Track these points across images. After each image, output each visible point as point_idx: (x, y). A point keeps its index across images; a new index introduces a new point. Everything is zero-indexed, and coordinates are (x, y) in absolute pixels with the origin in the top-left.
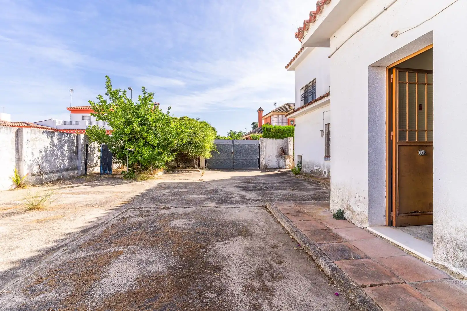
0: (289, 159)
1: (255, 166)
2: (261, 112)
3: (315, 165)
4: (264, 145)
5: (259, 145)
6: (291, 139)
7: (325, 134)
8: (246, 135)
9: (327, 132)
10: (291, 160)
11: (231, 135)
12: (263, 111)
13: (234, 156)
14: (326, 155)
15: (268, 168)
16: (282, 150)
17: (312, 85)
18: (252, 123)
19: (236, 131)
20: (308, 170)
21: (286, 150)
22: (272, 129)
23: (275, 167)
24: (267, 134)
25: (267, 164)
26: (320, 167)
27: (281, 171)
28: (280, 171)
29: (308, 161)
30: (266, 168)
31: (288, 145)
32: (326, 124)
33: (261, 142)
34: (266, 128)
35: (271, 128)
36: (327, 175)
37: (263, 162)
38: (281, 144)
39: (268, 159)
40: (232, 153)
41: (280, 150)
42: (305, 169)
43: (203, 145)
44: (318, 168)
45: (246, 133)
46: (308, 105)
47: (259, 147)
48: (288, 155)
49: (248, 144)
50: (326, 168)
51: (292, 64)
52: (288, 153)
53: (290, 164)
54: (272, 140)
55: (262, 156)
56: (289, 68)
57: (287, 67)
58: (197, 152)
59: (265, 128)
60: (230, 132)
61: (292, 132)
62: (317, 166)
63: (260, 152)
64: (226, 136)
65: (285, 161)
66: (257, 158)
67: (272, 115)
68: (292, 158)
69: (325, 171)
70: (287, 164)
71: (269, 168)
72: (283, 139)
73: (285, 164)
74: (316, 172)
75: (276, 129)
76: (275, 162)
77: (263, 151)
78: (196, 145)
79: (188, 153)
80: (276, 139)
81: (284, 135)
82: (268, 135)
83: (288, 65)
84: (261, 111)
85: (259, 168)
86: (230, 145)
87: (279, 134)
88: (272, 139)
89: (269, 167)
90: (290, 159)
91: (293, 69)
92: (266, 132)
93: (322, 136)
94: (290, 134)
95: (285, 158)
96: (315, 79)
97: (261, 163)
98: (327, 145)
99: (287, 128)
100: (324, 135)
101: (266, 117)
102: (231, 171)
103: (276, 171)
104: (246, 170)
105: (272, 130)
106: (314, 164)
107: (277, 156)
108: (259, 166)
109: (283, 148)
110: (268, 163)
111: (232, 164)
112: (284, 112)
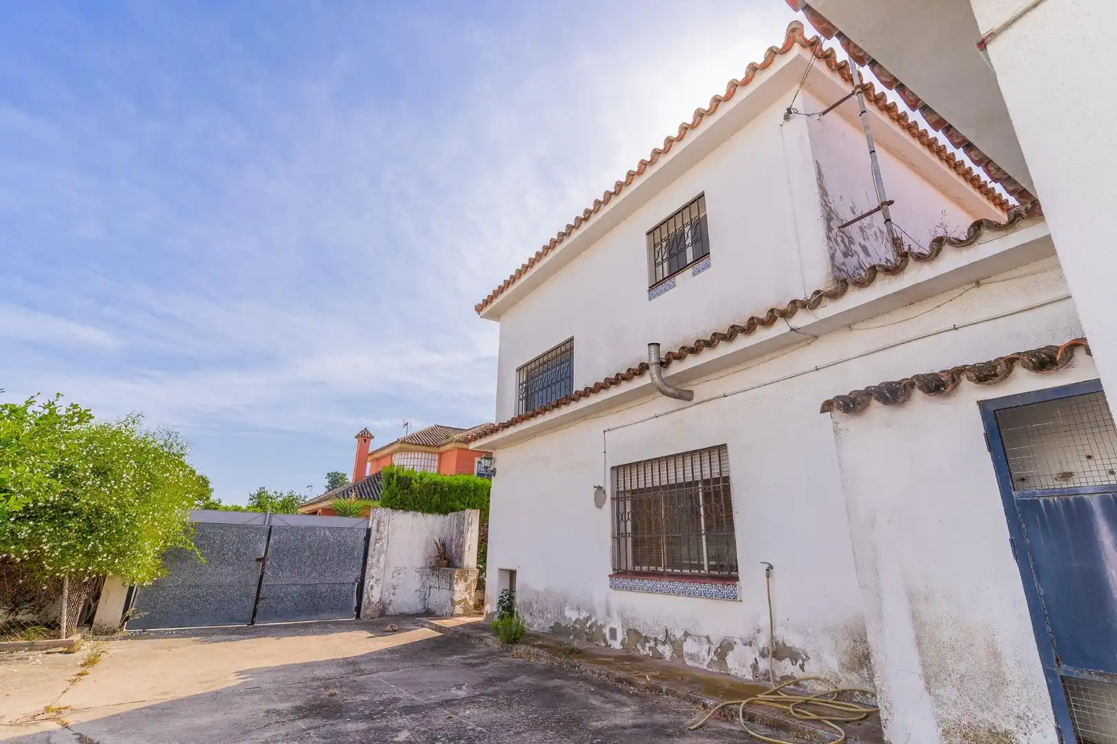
0: (466, 580)
1: (342, 609)
2: (365, 441)
3: (571, 605)
4: (386, 533)
5: (369, 531)
6: (473, 516)
7: (612, 499)
8: (308, 505)
9: (618, 492)
10: (470, 584)
11: (259, 503)
12: (372, 437)
13: (268, 573)
14: (614, 569)
15: (387, 613)
16: (442, 551)
17: (562, 356)
18: (328, 474)
19: (279, 492)
20: (541, 621)
21: (451, 551)
22: (416, 480)
23: (413, 610)
24: (399, 497)
25: (388, 601)
26: (592, 612)
27: (440, 627)
28: (438, 629)
29: (541, 590)
30: (382, 613)
31: (461, 533)
32: (613, 468)
33: (375, 520)
34: (395, 476)
35: (411, 479)
36: (622, 643)
37: (374, 593)
38: (438, 532)
39: (394, 581)
40: (259, 560)
41: (433, 550)
42: (528, 619)
43: (131, 524)
44: (584, 615)
45: (307, 500)
46: (557, 407)
47: (367, 538)
48: (460, 568)
49: (329, 528)
50: (615, 614)
51: (495, 302)
52: (461, 560)
53: (466, 599)
54: (413, 516)
55: (372, 571)
56: (485, 311)
57: (479, 309)
58: (91, 555)
59: (392, 475)
60: (259, 494)
61: (472, 494)
62: (579, 609)
63: (369, 558)
64: (244, 503)
65: (451, 588)
66: (353, 580)
67: (396, 451)
68: (473, 577)
69: (615, 626)
70: (457, 598)
71: (391, 616)
72: (446, 513)
73: (452, 600)
74: (575, 628)
75: (426, 480)
76: (413, 592)
77: (380, 553)
78: (91, 526)
79: (37, 559)
80: (425, 514)
81: (450, 503)
82: (401, 499)
83: (487, 302)
84: (368, 437)
85: (358, 616)
86: (257, 529)
87: (436, 499)
88: (411, 513)
89: (391, 610)
90: (469, 582)
91: (496, 316)
92: (396, 490)
93: (599, 504)
94: (468, 499)
95: (451, 577)
96: (572, 339)
97: (365, 596)
98: (619, 534)
99: (461, 482)
100: (608, 500)
101: (377, 455)
102: (242, 633)
103: (422, 626)
104: (304, 629)
105: (415, 485)
106: (565, 600)
107: (421, 572)
108: (358, 609)
109: (443, 545)
110: (392, 597)
111: (250, 604)
112: (430, 446)
